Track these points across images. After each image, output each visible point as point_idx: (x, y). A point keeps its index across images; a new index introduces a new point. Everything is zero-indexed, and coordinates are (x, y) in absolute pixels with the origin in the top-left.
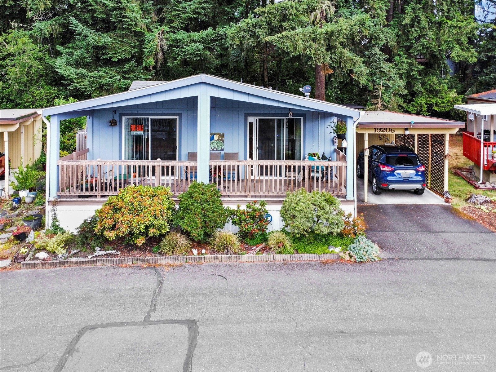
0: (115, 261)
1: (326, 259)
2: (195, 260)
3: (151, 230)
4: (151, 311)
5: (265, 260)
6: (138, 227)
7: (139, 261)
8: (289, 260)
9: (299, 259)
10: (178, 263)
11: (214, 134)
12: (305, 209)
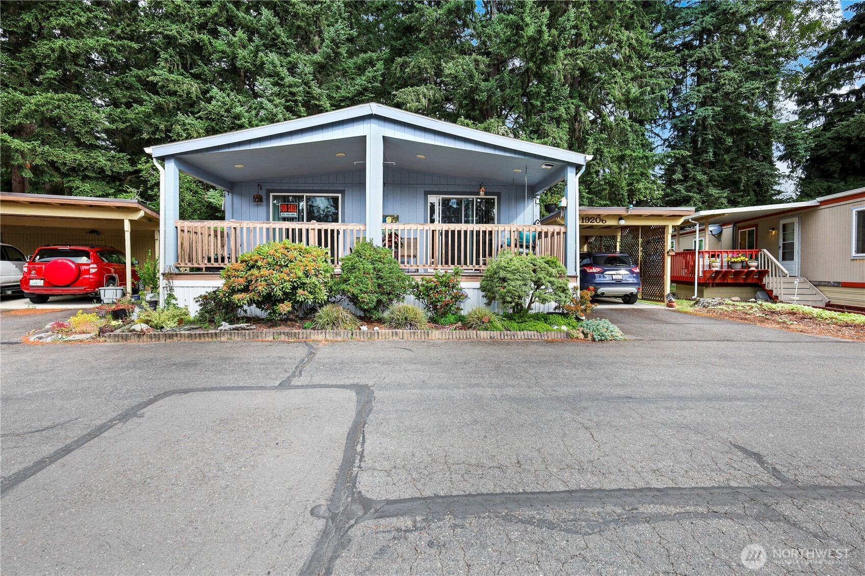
0: (247, 335)
1: (550, 338)
2: (365, 336)
3: (300, 291)
4: (293, 375)
5: (465, 337)
6: (282, 286)
7: (283, 335)
8: (499, 338)
9: (513, 337)
10: (339, 339)
11: (387, 216)
12: (520, 268)
